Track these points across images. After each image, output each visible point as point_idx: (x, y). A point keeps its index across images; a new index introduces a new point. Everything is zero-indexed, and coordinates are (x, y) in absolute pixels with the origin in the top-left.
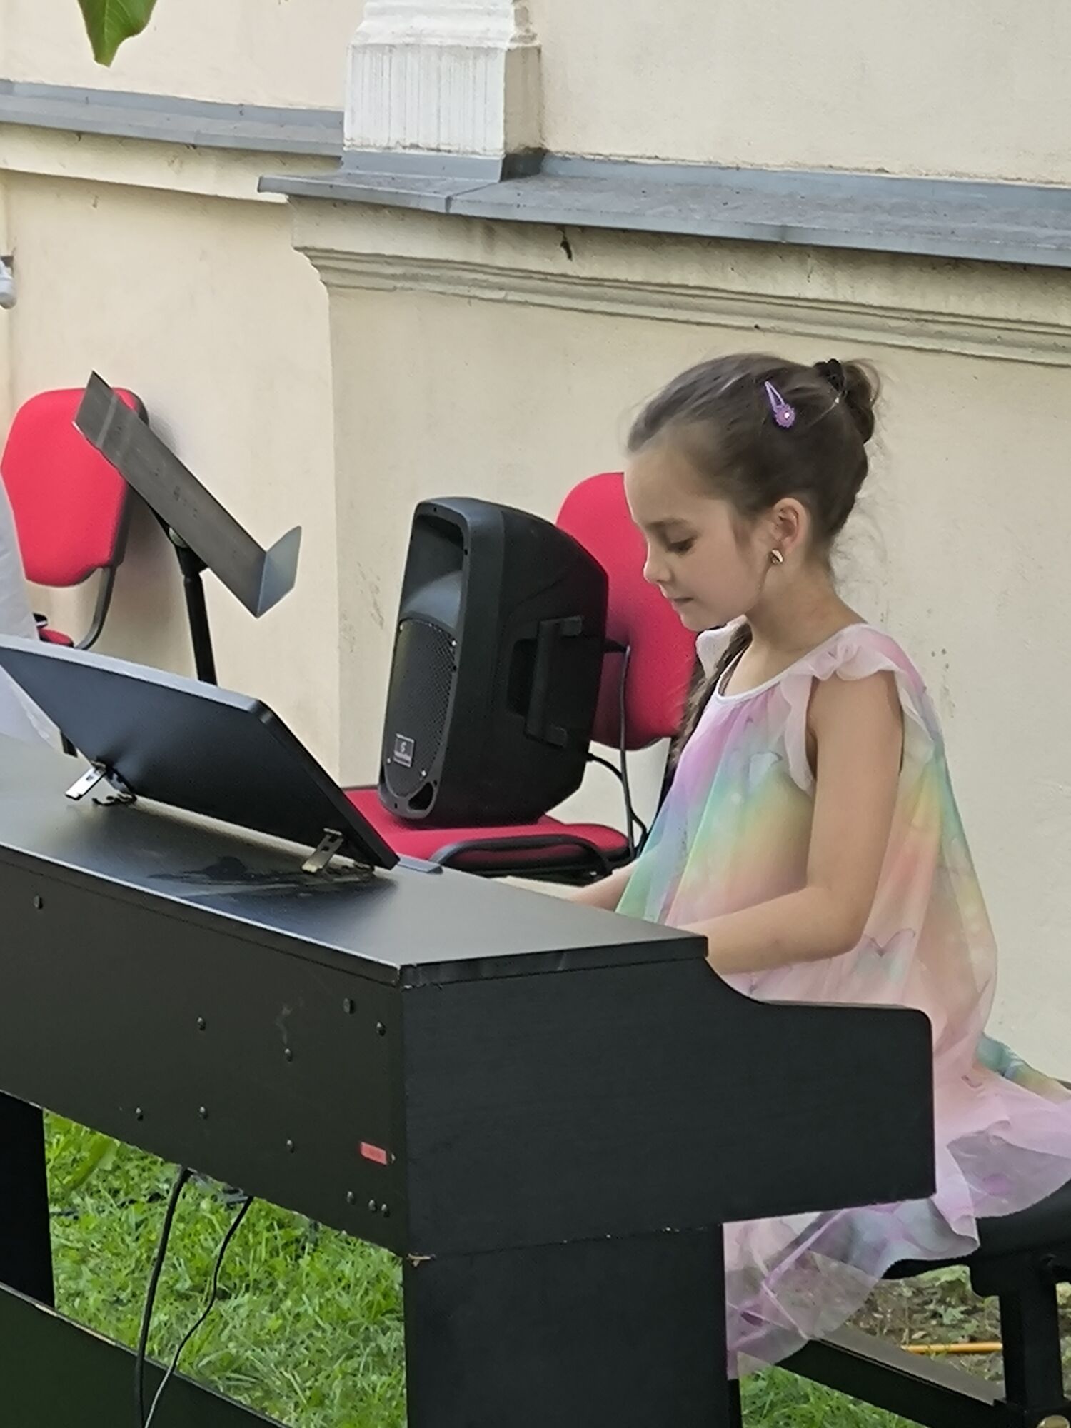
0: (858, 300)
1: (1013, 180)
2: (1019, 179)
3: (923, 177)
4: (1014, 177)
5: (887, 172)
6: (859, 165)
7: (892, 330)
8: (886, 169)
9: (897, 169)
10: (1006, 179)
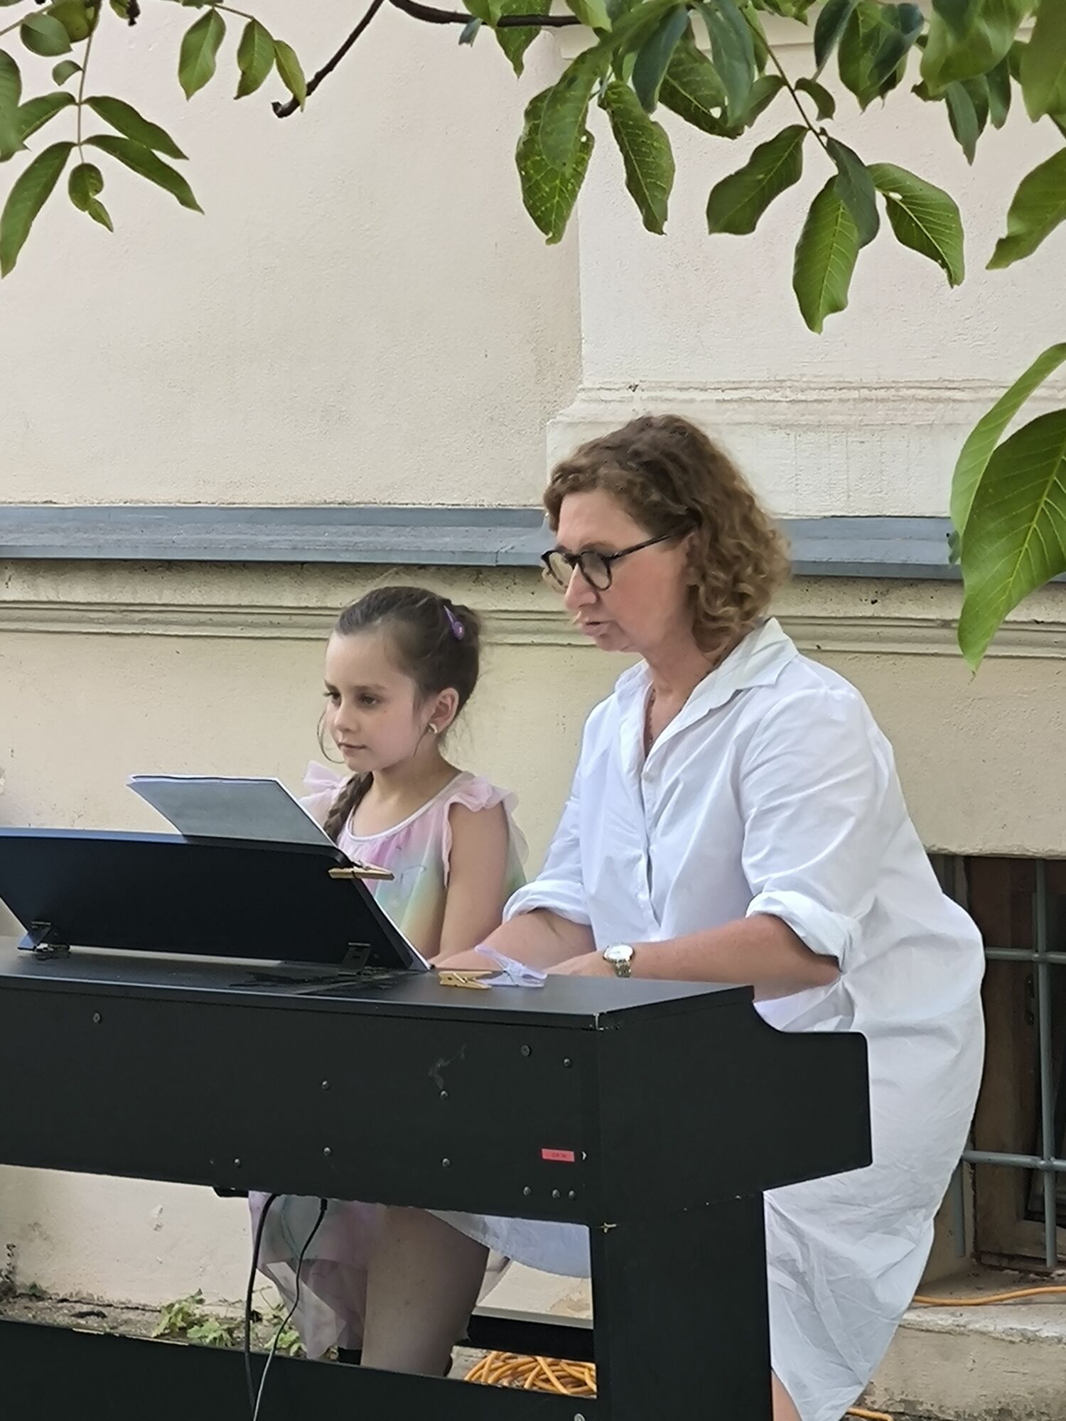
0: (62, 599)
1: (193, 503)
2: (200, 502)
3: (95, 505)
4: (194, 501)
5: (55, 503)
6: (25, 499)
7: (91, 621)
8: (54, 501)
9: (65, 500)
10: (184, 503)
